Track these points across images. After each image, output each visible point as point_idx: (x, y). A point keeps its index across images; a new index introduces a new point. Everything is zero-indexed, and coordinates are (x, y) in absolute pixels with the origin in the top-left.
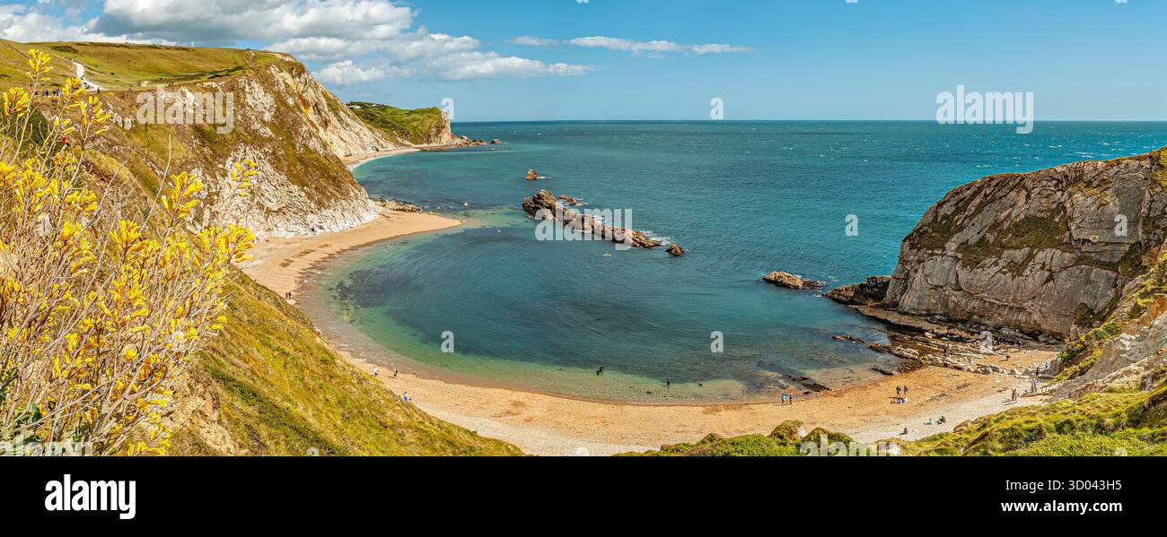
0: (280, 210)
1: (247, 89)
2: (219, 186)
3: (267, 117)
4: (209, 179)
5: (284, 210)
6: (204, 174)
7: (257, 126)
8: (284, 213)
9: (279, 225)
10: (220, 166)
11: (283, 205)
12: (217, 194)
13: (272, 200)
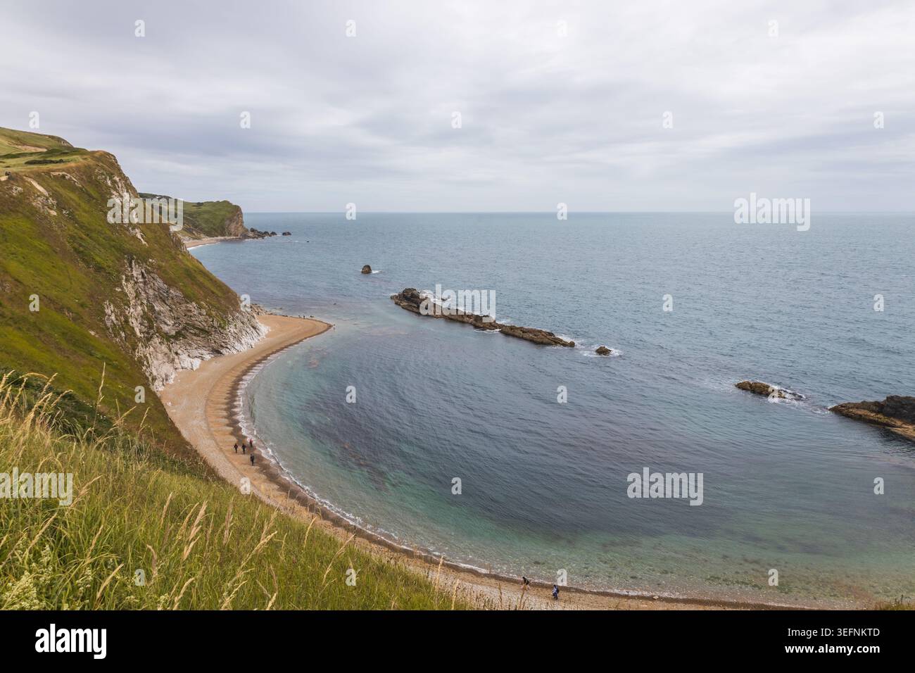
0: (179, 334)
5: (183, 332)
8: (184, 337)
9: (179, 352)
11: (181, 327)
13: (169, 323)
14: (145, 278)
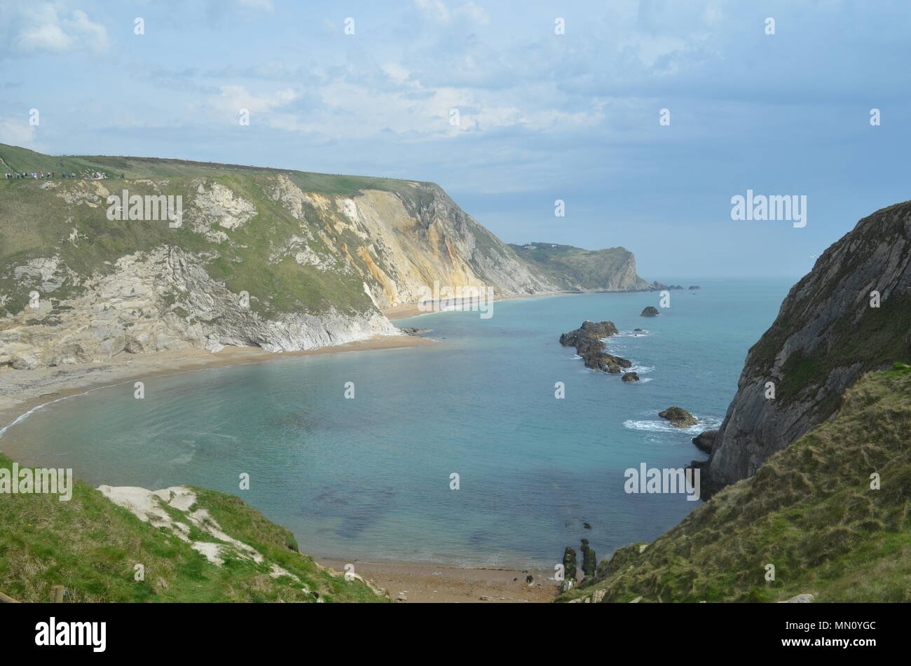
0: (214, 321)
1: (201, 189)
2: (88, 283)
3: (228, 222)
4: (70, 272)
5: (219, 319)
6: (59, 266)
7: (202, 229)
8: (220, 324)
9: (211, 336)
10: (107, 263)
11: (219, 315)
12: (81, 290)
13: (205, 308)
14: (183, 266)
